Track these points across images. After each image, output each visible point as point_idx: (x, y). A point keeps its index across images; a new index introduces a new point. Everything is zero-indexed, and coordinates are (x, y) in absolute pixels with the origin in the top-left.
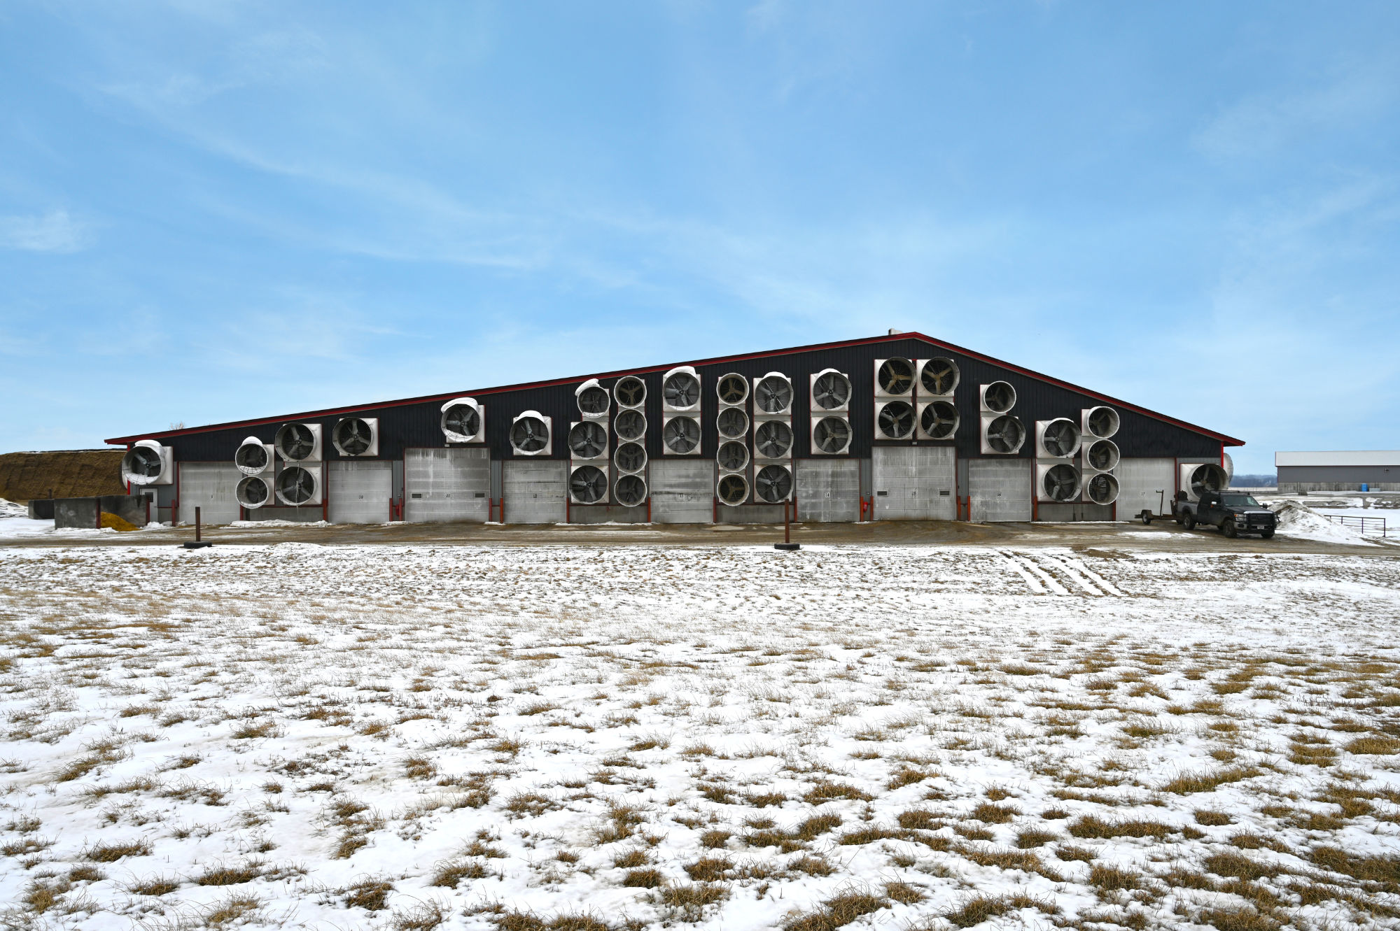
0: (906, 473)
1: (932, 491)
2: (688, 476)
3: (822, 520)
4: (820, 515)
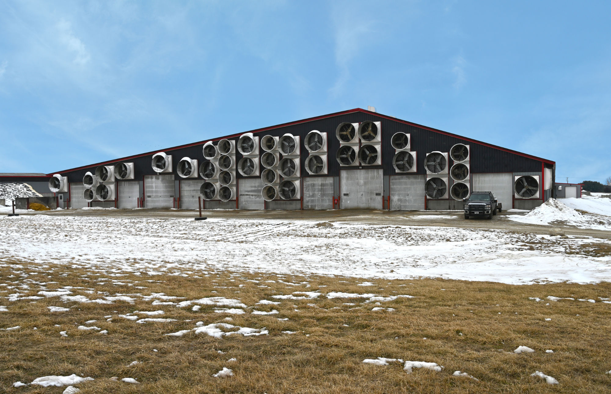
0: (358, 184)
1: (371, 193)
2: (255, 187)
3: (317, 208)
4: (315, 206)
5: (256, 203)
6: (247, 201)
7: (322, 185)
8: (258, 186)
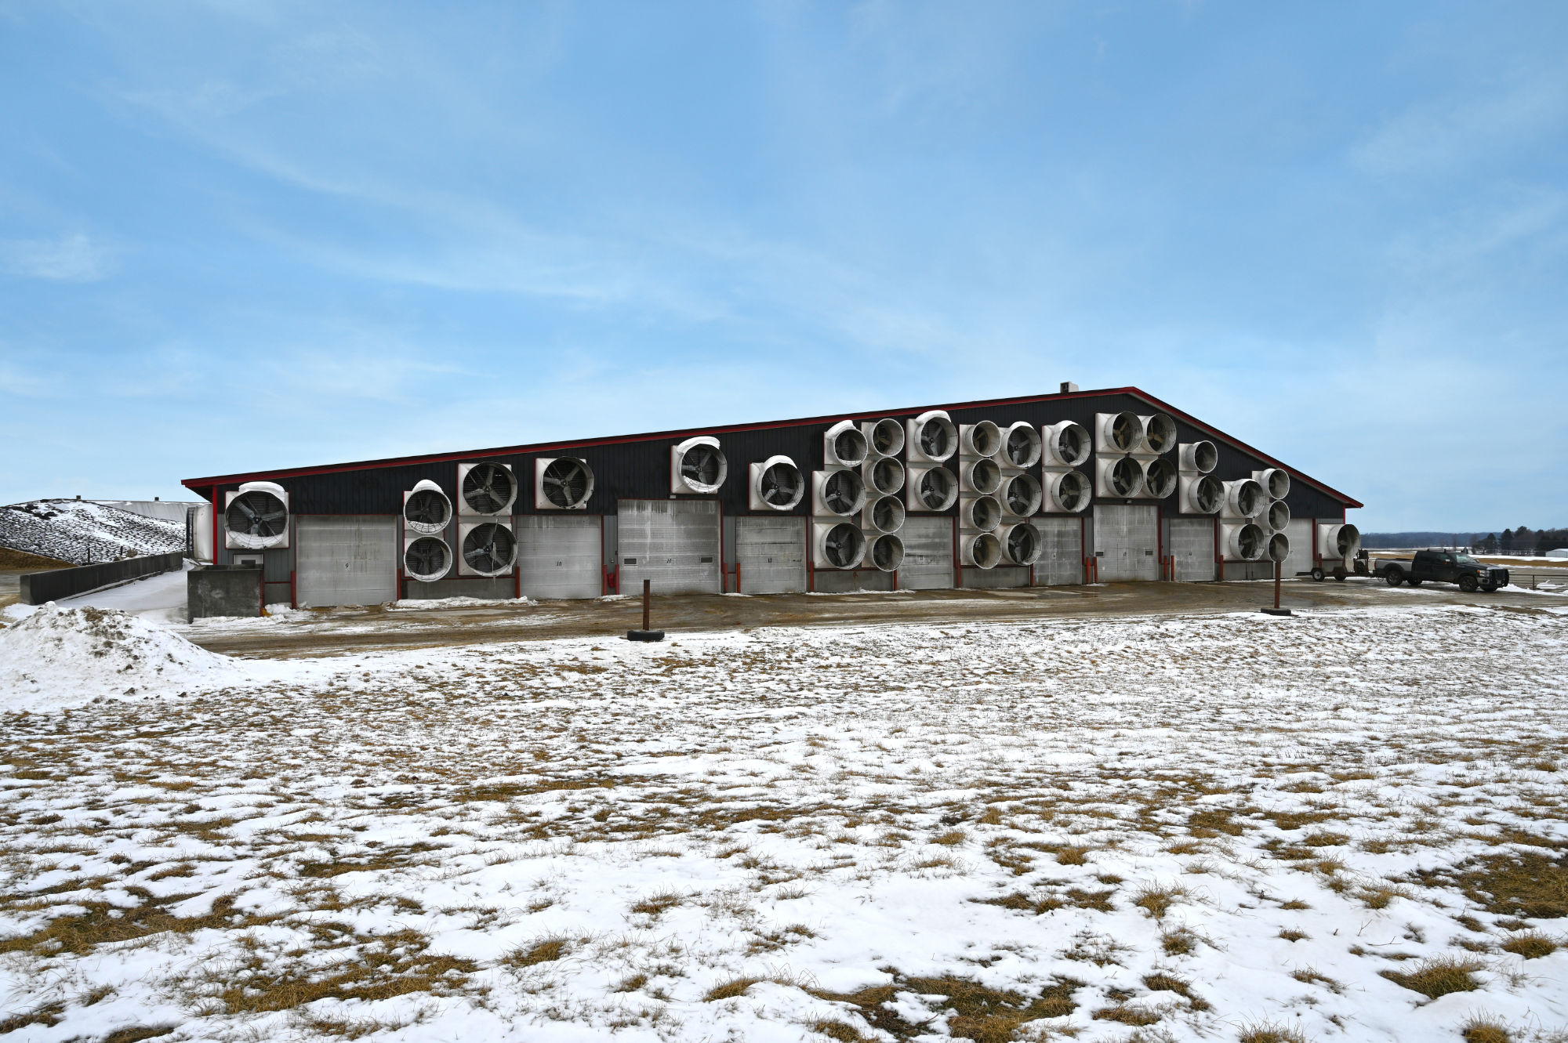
0: (1118, 533)
1: (1139, 551)
2: (927, 536)
3: (1050, 583)
4: (1047, 577)
5: (929, 573)
6: (909, 570)
7: (1060, 534)
8: (935, 535)
